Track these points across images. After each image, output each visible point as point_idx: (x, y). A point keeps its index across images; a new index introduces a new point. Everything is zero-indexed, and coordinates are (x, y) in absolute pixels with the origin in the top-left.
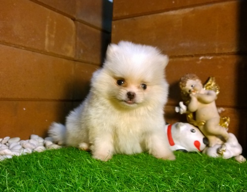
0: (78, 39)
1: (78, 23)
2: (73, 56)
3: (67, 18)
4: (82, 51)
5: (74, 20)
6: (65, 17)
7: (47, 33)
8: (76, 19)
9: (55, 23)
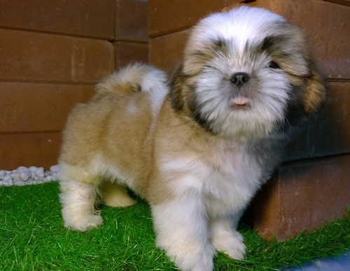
3: (102, 41)
5: (111, 41)
6: (98, 41)
7: (73, 63)
9: (84, 50)
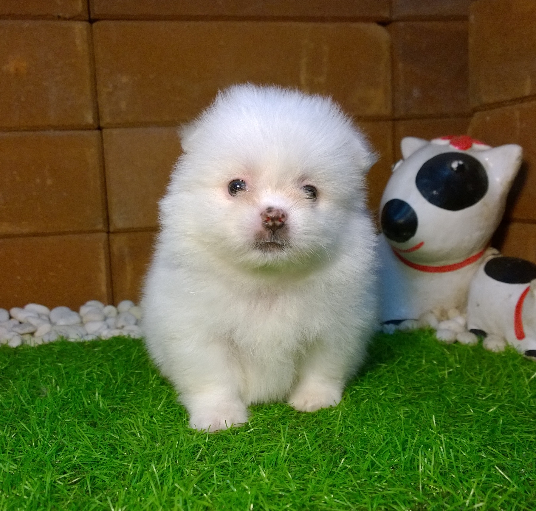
0: (400, 65)
1: (401, 24)
2: (386, 111)
3: (362, 26)
4: (416, 93)
5: (384, 23)
6: (355, 25)
8: (394, 17)
9: (326, 48)
